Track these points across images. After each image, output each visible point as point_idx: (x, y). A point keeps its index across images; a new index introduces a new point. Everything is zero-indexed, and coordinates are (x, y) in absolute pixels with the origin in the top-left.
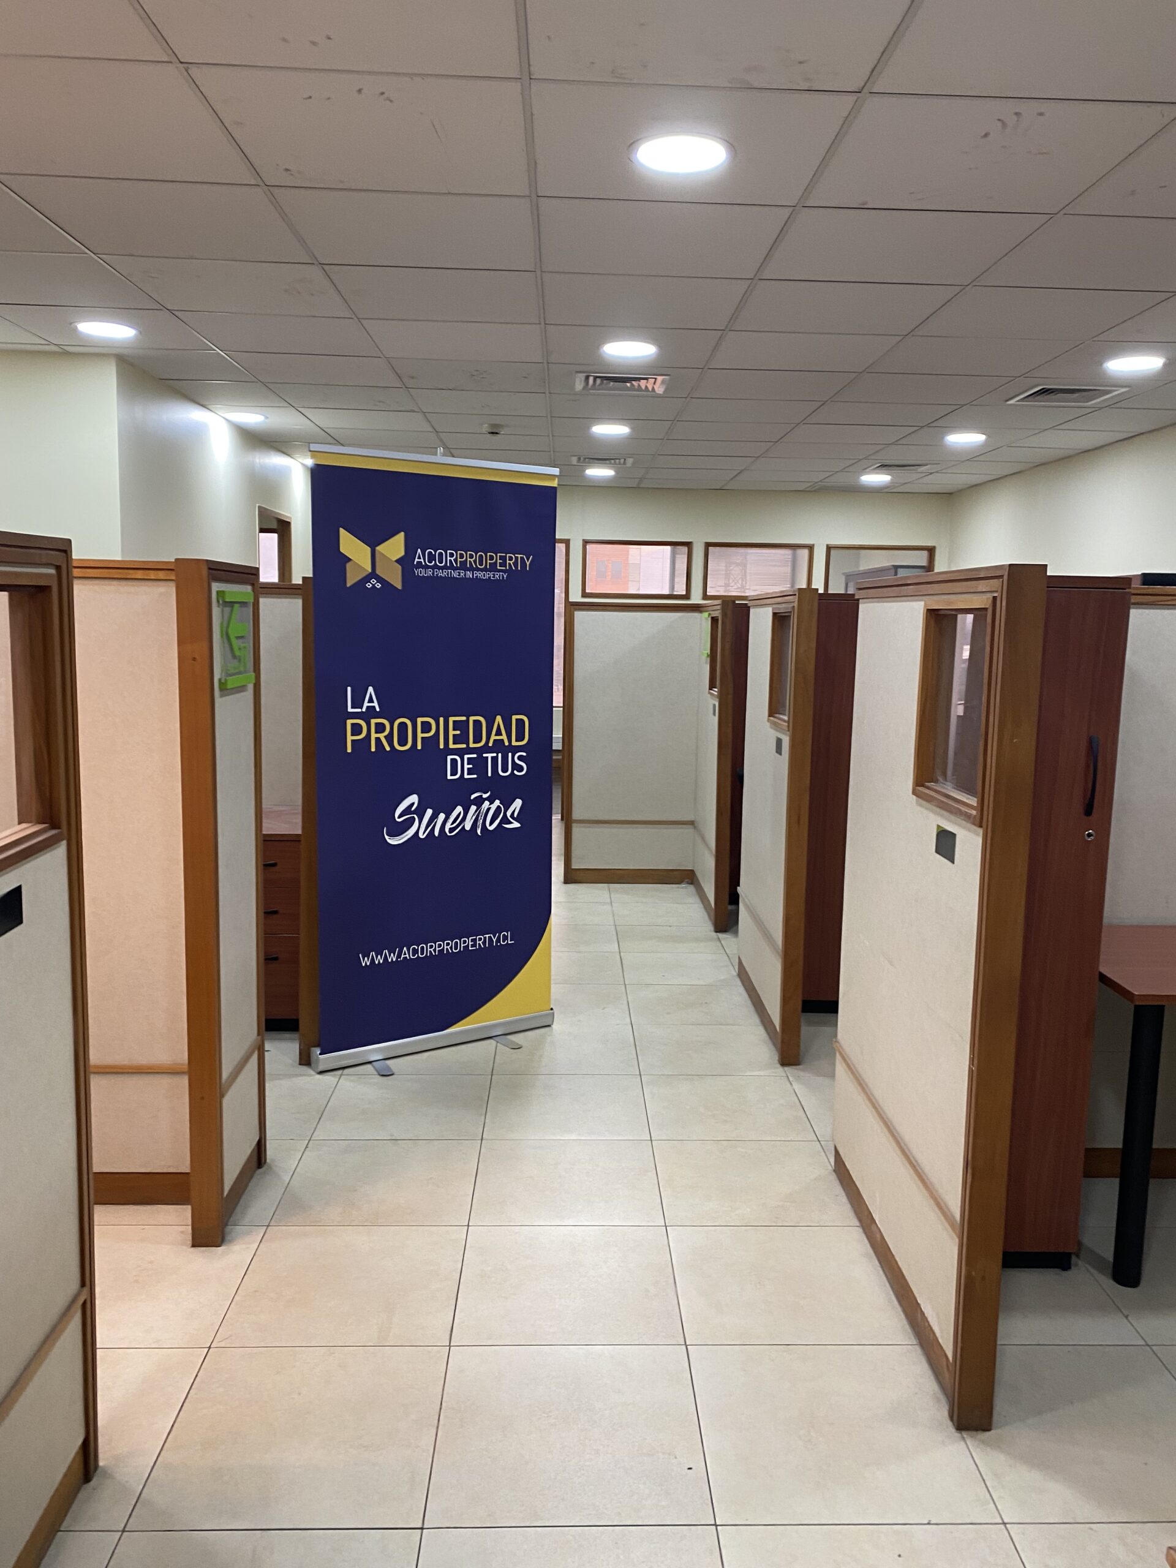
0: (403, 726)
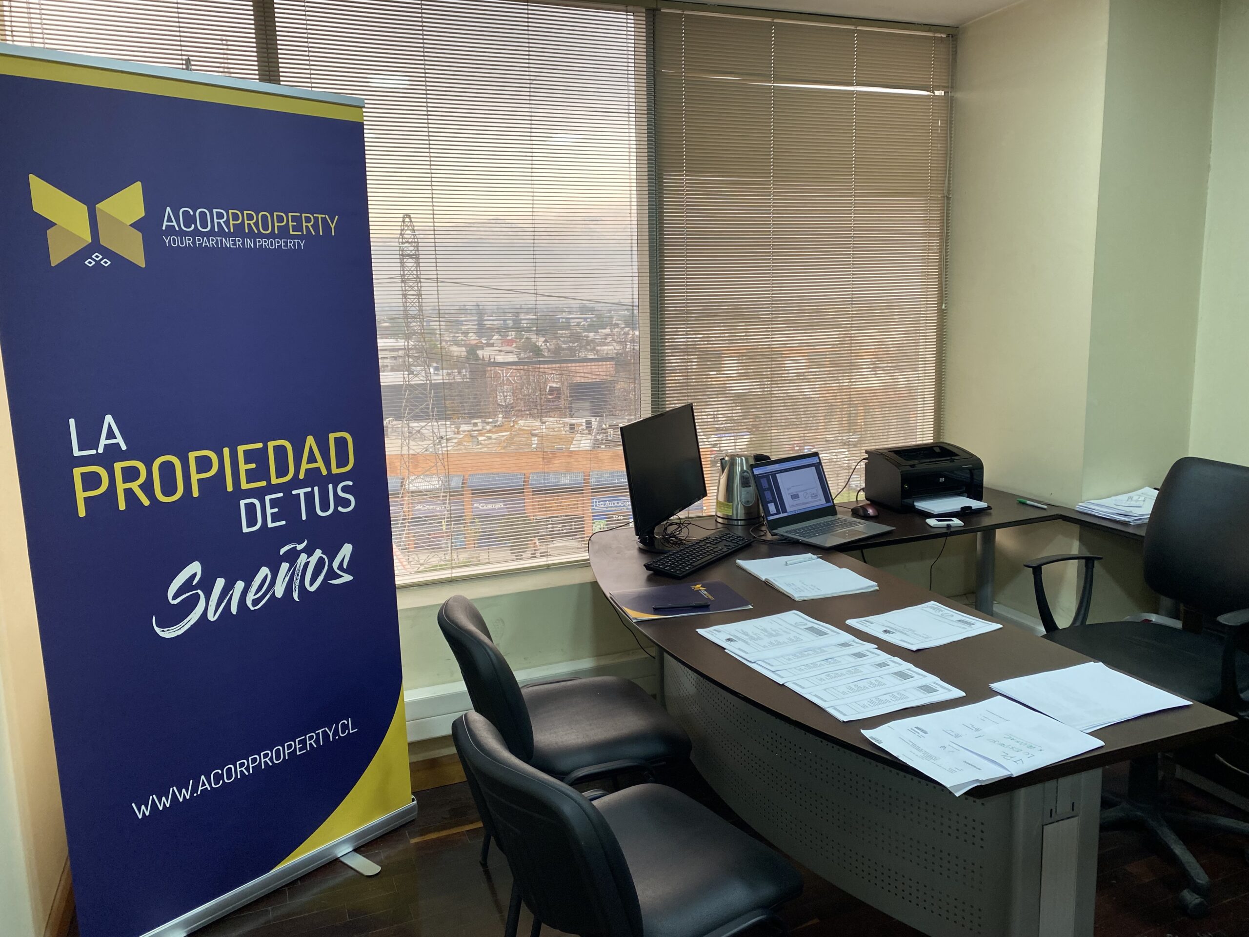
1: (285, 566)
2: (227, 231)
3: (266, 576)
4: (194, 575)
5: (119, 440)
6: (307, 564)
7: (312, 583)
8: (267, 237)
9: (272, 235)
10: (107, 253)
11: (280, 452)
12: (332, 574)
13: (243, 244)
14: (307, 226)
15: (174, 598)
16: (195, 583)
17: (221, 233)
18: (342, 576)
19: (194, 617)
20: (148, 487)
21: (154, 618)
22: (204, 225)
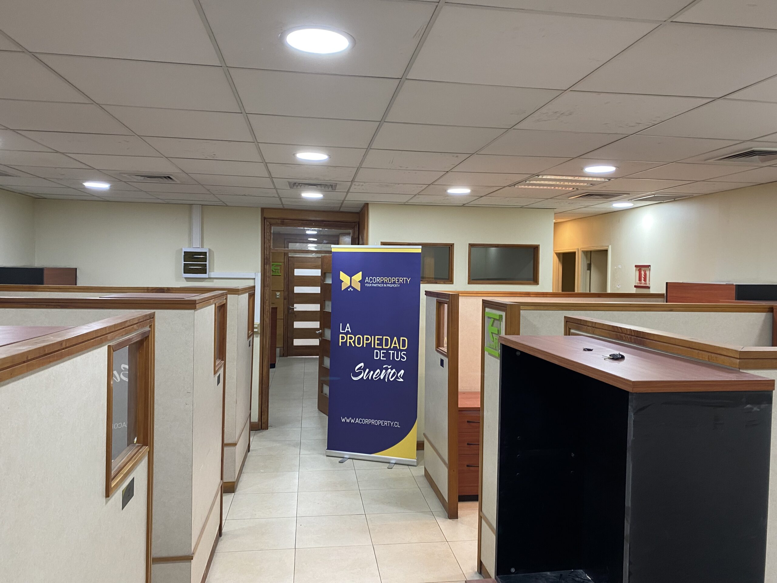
0: (359, 338)
1: (384, 371)
2: (379, 282)
3: (378, 373)
4: (362, 366)
5: (349, 330)
6: (390, 372)
7: (391, 378)
8: (390, 284)
9: (391, 283)
10: (353, 288)
11: (387, 339)
12: (397, 377)
13: (383, 286)
14: (401, 281)
15: (357, 370)
16: (362, 368)
17: (378, 283)
18: (400, 379)
19: (361, 377)
20: (354, 342)
21: (351, 374)
22: (374, 281)
